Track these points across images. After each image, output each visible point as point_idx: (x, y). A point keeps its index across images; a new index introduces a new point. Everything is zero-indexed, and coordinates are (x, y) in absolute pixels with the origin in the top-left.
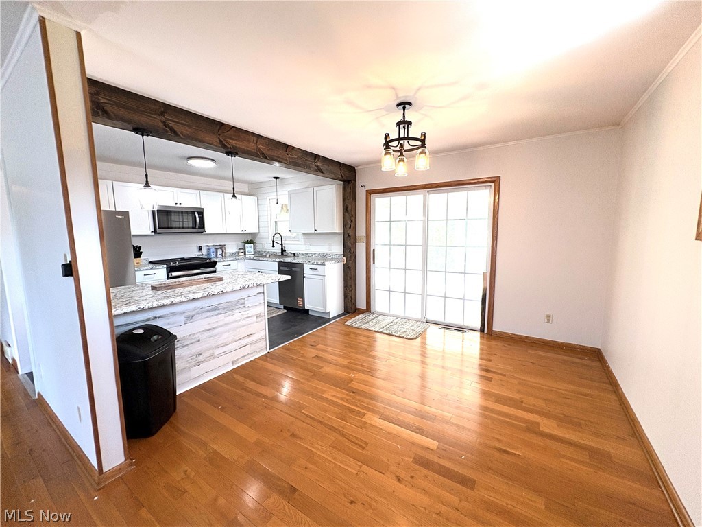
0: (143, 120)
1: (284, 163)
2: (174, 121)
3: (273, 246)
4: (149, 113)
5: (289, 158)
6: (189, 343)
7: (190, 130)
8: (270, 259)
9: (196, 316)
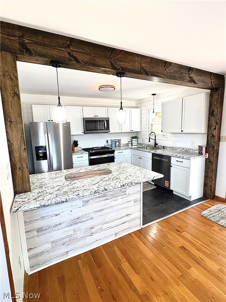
0: (55, 53)
1: (163, 78)
2: (77, 52)
3: (149, 141)
4: (59, 47)
5: (167, 72)
6: (85, 220)
7: (88, 57)
8: (147, 150)
9: (90, 201)
